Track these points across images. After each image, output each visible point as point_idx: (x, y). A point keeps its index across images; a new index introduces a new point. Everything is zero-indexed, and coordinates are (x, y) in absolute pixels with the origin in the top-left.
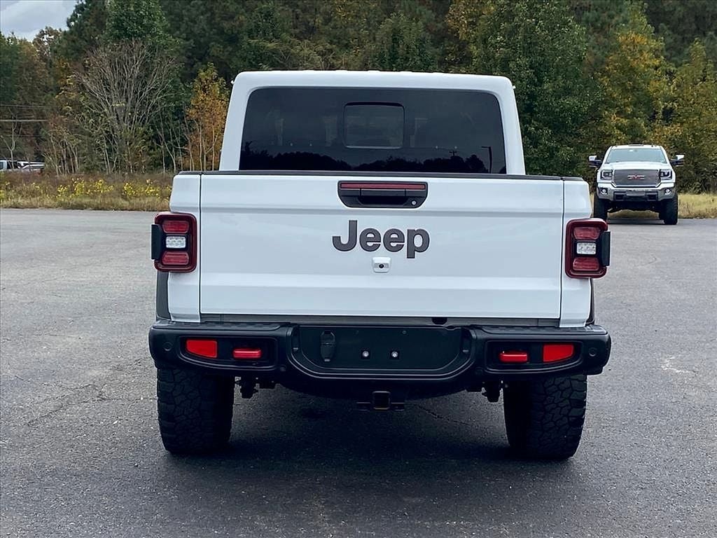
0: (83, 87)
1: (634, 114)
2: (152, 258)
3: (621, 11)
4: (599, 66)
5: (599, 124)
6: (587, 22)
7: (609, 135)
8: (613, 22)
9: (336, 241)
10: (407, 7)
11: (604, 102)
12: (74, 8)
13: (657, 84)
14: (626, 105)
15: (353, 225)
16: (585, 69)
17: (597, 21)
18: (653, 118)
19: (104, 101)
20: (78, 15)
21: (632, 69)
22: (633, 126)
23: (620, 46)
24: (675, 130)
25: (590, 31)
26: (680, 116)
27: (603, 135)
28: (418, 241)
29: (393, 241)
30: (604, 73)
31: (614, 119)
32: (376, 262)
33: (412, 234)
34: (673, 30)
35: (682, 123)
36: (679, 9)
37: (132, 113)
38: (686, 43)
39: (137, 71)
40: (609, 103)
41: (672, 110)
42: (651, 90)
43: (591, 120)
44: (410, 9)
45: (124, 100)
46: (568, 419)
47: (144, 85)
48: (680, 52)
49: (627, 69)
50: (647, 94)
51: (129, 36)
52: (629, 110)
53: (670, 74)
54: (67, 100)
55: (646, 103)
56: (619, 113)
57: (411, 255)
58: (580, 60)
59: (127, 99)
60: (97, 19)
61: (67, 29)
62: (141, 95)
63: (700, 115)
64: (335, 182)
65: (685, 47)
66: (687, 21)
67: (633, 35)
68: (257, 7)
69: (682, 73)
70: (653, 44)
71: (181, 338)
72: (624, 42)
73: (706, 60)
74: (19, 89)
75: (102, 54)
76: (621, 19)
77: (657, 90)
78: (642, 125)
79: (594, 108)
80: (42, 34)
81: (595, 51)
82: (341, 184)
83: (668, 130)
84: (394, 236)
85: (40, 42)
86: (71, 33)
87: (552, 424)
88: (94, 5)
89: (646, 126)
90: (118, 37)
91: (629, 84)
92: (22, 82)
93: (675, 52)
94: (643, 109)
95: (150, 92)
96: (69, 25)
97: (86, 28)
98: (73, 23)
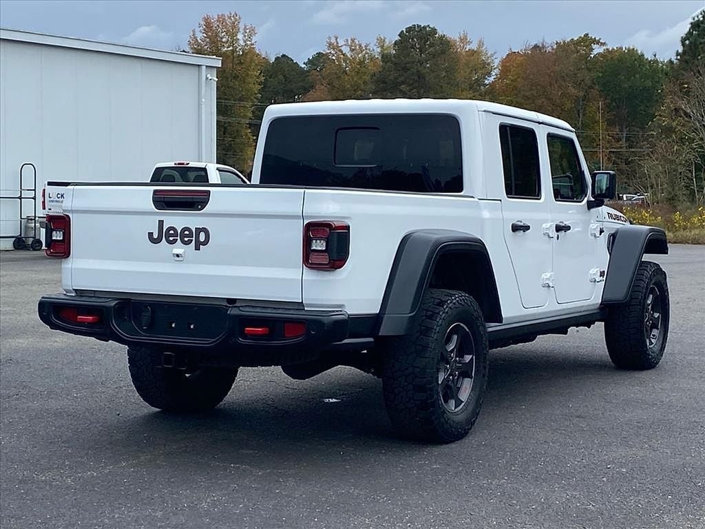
9: (151, 234)
12: (690, 26)
15: (161, 223)
20: (694, 33)
28: (202, 237)
29: (186, 236)
32: (174, 252)
33: (199, 230)
57: (197, 248)
64: (150, 190)
82: (155, 191)
84: (187, 232)
96: (683, 44)
97: (700, 46)
98: (687, 42)
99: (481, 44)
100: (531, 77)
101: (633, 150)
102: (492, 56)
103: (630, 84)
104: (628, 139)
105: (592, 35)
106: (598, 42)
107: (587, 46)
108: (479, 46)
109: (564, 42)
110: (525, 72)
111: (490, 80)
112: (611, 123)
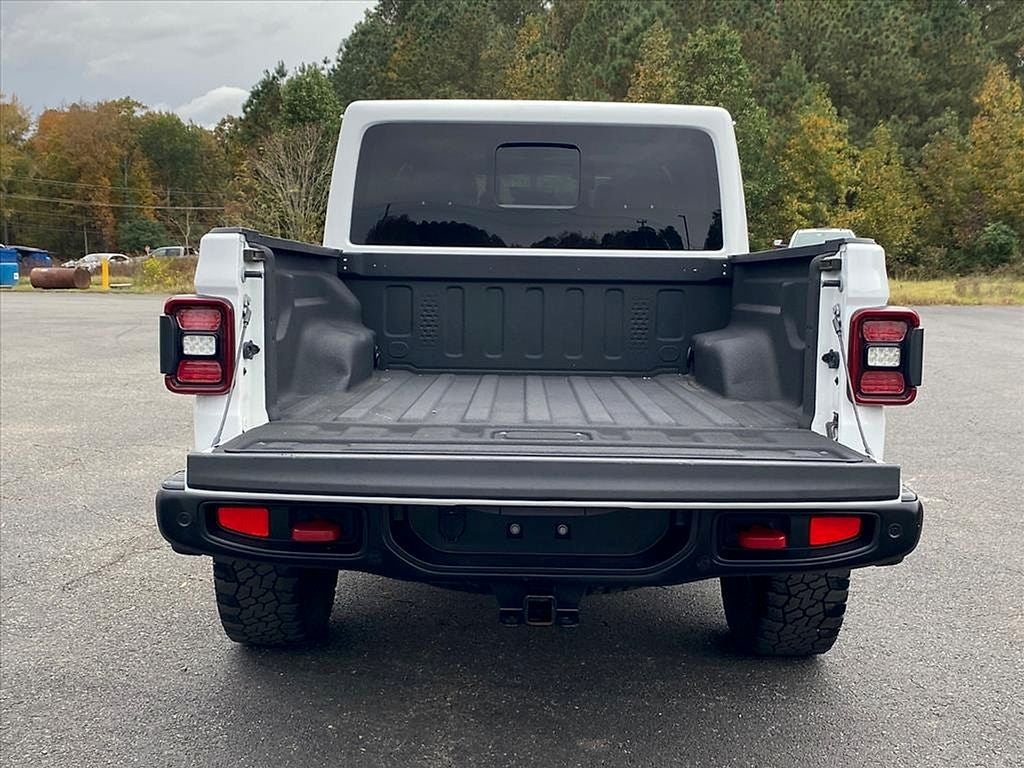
0: (257, 172)
1: (816, 199)
2: (162, 372)
3: (803, 93)
4: (780, 149)
5: (781, 209)
6: (769, 104)
7: (791, 221)
8: (796, 104)
10: (584, 90)
11: (786, 187)
12: (250, 94)
13: (839, 168)
14: (807, 189)
16: (767, 152)
17: (778, 103)
18: (836, 203)
19: (278, 187)
20: (255, 101)
21: (815, 153)
22: (815, 211)
23: (802, 129)
24: (860, 214)
25: (773, 114)
26: (863, 200)
27: (785, 221)
30: (786, 156)
31: (795, 204)
34: (857, 113)
35: (866, 208)
36: (862, 91)
37: (307, 198)
38: (868, 127)
39: (311, 156)
40: (791, 188)
41: (855, 194)
42: (834, 174)
43: (773, 204)
44: (588, 93)
45: (299, 186)
46: (824, 607)
47: (318, 171)
48: (862, 136)
49: (809, 152)
50: (830, 179)
51: (301, 120)
52: (811, 195)
53: (855, 158)
54: (241, 186)
55: (829, 187)
56: (801, 198)
58: (762, 142)
59: (302, 185)
60: (273, 104)
61: (243, 116)
62: (316, 179)
63: (884, 199)
65: (869, 131)
66: (870, 104)
67: (815, 117)
68: (433, 91)
69: (865, 157)
70: (837, 127)
71: (205, 506)
72: (805, 125)
73: (890, 144)
74: (201, 176)
75: (278, 139)
76: (803, 101)
77: (840, 174)
78: (825, 209)
79: (774, 193)
80: (223, 123)
81: (776, 134)
83: (851, 215)
85: (221, 130)
86: (247, 119)
87: (800, 613)
88: (269, 91)
89: (828, 211)
90: (292, 121)
91: (811, 168)
92: (204, 169)
93: (858, 135)
94: (826, 194)
95: (324, 179)
96: (245, 111)
97: (262, 114)
98: (248, 109)
99: (14, 99)
100: (75, 134)
101: (177, 208)
102: (28, 110)
103: (171, 146)
104: (171, 198)
105: (133, 98)
106: (139, 105)
107: (128, 108)
108: (14, 101)
109: (106, 103)
110: (68, 130)
111: (27, 136)
112: (155, 182)
